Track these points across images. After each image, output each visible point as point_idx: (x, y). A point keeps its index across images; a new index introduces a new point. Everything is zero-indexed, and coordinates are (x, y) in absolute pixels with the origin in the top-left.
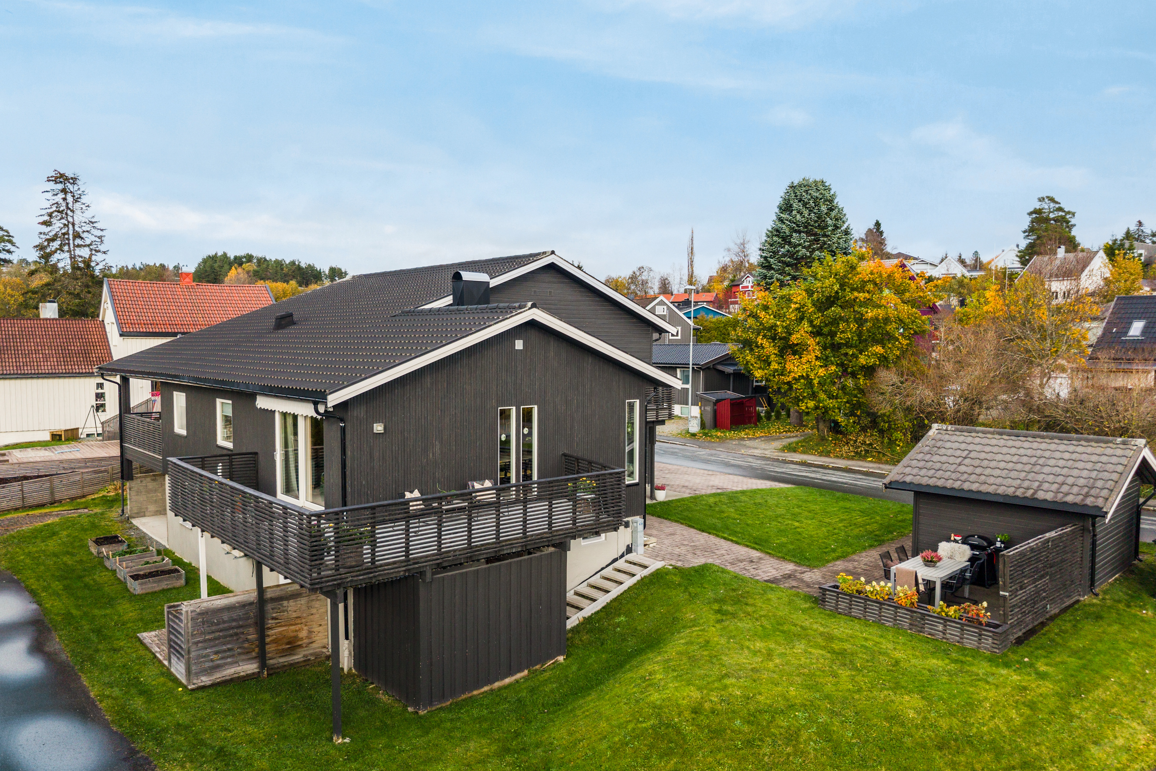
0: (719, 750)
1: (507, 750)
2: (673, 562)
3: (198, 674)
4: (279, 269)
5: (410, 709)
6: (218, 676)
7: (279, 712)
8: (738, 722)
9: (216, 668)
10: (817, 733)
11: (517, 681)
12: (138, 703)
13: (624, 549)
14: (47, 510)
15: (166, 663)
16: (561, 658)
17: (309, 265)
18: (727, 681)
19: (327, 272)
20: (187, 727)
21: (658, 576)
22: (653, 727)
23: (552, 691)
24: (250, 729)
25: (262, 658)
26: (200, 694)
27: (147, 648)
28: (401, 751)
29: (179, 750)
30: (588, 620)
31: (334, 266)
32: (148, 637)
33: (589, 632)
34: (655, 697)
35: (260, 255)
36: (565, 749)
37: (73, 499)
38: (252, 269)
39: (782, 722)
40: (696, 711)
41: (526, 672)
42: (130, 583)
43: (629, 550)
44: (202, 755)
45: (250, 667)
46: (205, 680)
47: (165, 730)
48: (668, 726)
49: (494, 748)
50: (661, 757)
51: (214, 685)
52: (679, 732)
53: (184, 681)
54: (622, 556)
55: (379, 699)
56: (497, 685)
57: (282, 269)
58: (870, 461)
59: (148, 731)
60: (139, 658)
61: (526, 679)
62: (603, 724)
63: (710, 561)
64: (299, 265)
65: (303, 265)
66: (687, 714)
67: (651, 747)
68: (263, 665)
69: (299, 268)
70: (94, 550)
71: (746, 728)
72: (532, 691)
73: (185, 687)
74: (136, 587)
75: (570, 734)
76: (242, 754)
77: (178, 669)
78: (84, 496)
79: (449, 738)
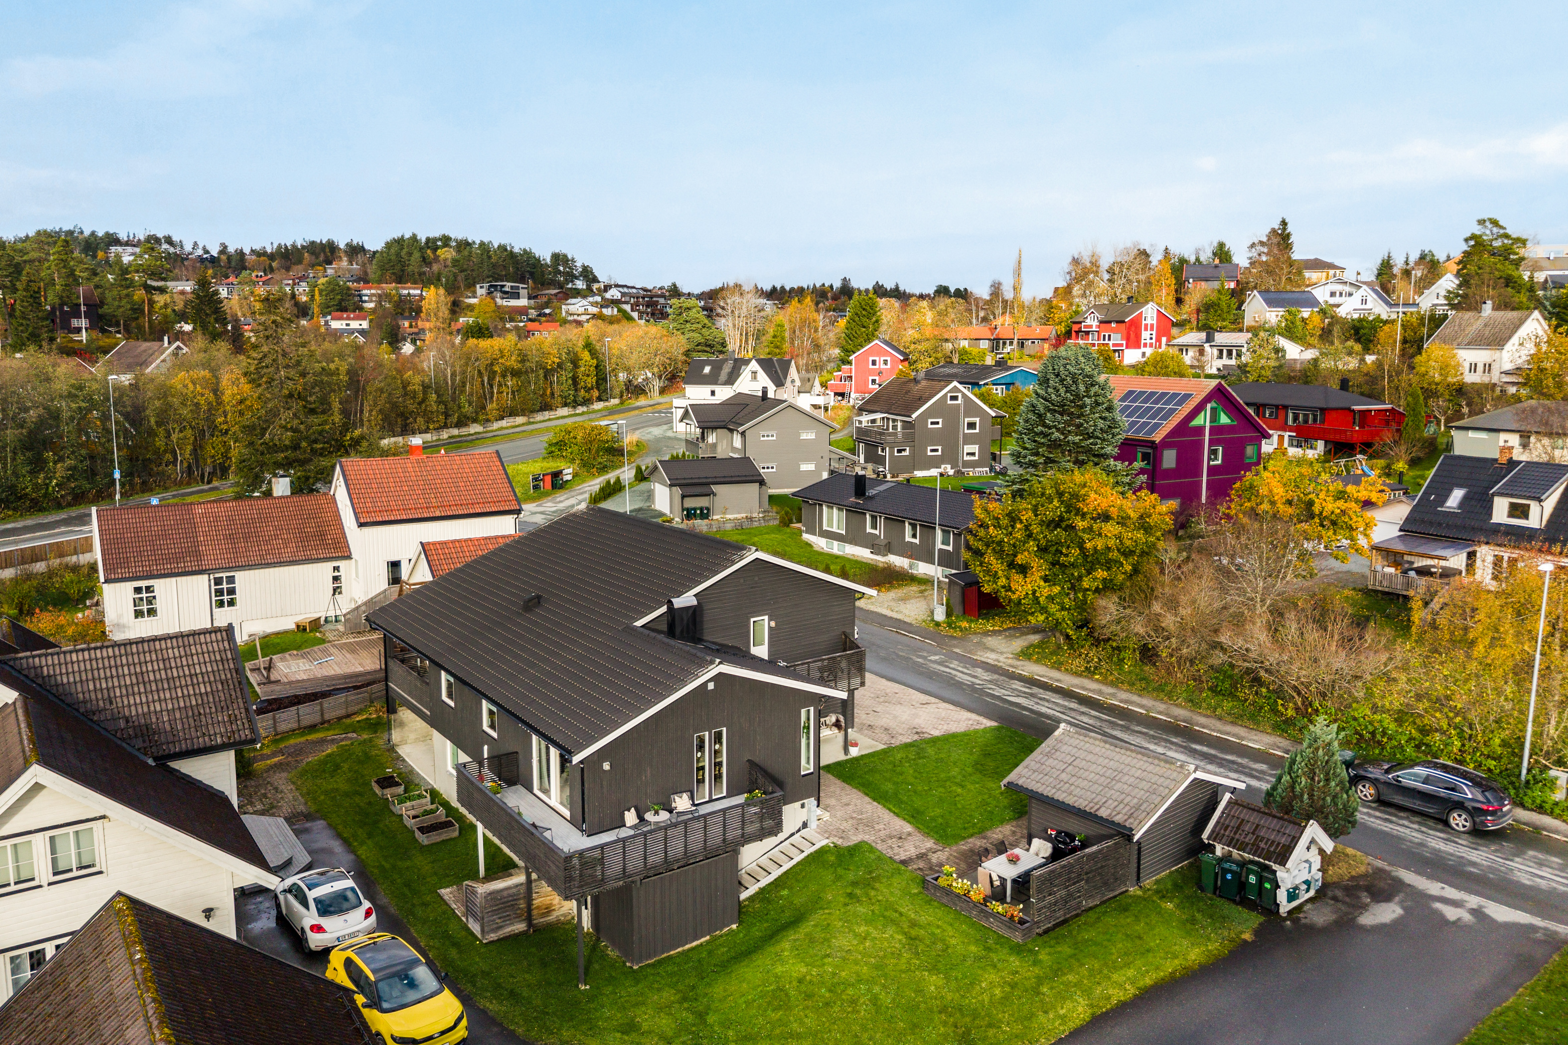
0: (808, 1007)
1: (685, 999)
2: (835, 840)
3: (488, 933)
4: (485, 257)
5: (628, 964)
6: (502, 933)
7: (544, 964)
8: (823, 990)
9: (500, 928)
10: (869, 1000)
11: (701, 944)
12: (453, 953)
13: (800, 825)
14: (320, 735)
15: (464, 919)
16: (734, 926)
17: (525, 250)
18: (826, 960)
19: (548, 261)
20: (488, 974)
21: (821, 852)
22: (773, 990)
23: (723, 954)
24: (527, 976)
25: (529, 919)
26: (491, 947)
27: (447, 904)
28: (621, 997)
29: (487, 991)
30: (762, 890)
31: (557, 251)
32: (444, 892)
33: (762, 901)
34: (779, 969)
35: (460, 237)
36: (720, 1001)
37: (339, 719)
38: (449, 256)
39: (850, 991)
40: (800, 981)
41: (708, 937)
42: (418, 834)
43: (805, 825)
44: (502, 995)
45: (520, 927)
46: (493, 936)
47: (475, 975)
48: (782, 990)
49: (677, 997)
50: (773, 1011)
51: (499, 940)
52: (787, 995)
53: (479, 936)
54: (799, 830)
55: (607, 955)
56: (687, 947)
57: (490, 257)
58: (1097, 680)
59: (466, 975)
60: (444, 913)
61: (707, 942)
62: (745, 985)
63: (866, 838)
64: (511, 252)
65: (516, 250)
66: (795, 983)
67: (769, 1003)
68: (530, 924)
69: (512, 255)
70: (377, 790)
71: (827, 995)
72: (710, 953)
73: (481, 941)
74: (423, 839)
75: (725, 991)
76: (525, 994)
77: (475, 927)
78: (348, 716)
79: (651, 988)
